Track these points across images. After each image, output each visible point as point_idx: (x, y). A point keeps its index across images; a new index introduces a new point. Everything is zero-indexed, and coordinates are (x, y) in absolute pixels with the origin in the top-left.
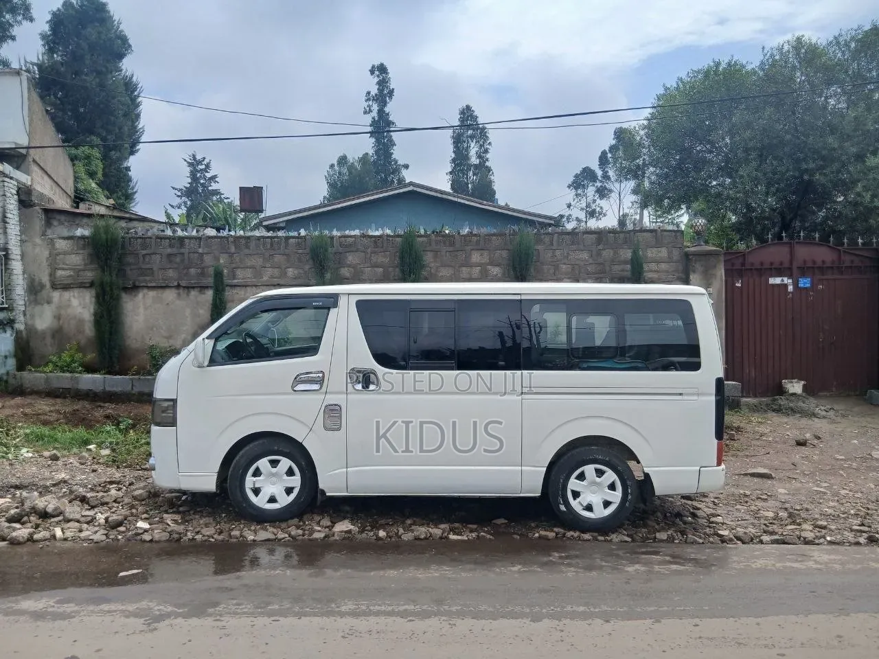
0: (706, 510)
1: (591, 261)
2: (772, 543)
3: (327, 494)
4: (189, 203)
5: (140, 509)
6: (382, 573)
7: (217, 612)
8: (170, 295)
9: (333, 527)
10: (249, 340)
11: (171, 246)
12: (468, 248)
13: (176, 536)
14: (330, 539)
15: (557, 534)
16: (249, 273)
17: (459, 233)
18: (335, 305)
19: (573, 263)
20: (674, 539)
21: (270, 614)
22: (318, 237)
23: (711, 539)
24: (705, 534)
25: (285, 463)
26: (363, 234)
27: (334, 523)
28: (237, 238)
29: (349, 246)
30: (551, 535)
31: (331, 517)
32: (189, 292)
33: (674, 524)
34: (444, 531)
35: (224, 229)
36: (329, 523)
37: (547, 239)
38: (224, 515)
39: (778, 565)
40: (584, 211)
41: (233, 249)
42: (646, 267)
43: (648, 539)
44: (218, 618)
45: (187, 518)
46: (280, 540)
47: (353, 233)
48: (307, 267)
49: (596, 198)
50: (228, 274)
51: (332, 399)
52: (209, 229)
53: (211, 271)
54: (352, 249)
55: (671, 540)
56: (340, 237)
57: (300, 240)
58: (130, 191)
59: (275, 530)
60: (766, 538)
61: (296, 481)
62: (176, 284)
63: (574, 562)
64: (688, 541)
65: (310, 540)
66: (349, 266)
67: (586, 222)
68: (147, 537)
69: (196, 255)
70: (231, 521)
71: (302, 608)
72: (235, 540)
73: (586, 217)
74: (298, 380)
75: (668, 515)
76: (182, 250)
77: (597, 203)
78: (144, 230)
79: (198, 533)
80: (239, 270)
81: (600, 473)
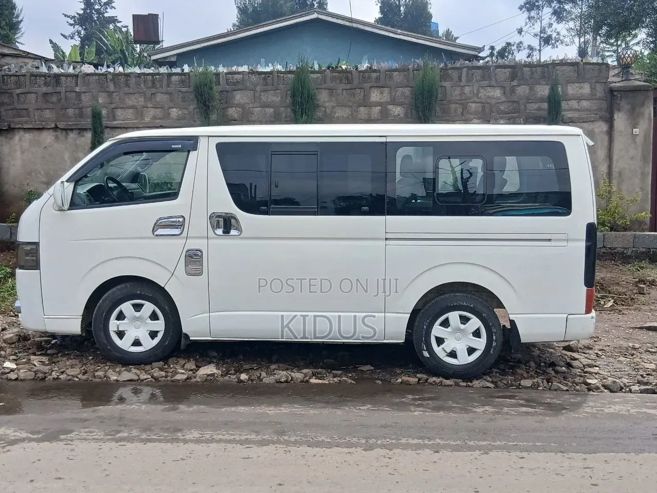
0: (582, 360)
1: (503, 99)
2: (641, 393)
3: (191, 338)
4: (83, 32)
5: (8, 351)
6: (233, 409)
7: (69, 438)
8: (47, 137)
9: (197, 371)
10: (111, 185)
11: (46, 84)
12: (367, 85)
13: (40, 375)
14: (192, 380)
15: (419, 380)
16: (130, 113)
17: (357, 69)
18: (195, 148)
19: (483, 101)
20: (539, 386)
21: (117, 441)
22: (202, 73)
23: (578, 387)
24: (574, 382)
25: (149, 307)
26: (252, 70)
27: (198, 367)
28: (116, 75)
29: (236, 83)
30: (413, 380)
31: (196, 360)
32: (67, 134)
33: (545, 373)
34: (306, 375)
35: (102, 66)
36: (194, 367)
37: (455, 74)
38: (91, 358)
39: (632, 411)
40: (538, 38)
41: (112, 87)
42: (564, 105)
43: (512, 385)
44: (69, 442)
45: (54, 360)
46: (142, 380)
47: (241, 69)
48: (192, 107)
49: (552, 22)
50: (108, 114)
51: (193, 244)
52: (87, 65)
53: (89, 111)
54: (240, 87)
55: (535, 387)
56: (227, 74)
57: (183, 77)
58: (15, 20)
59: (138, 372)
60: (636, 388)
61: (160, 325)
62: (53, 125)
63: (425, 403)
64: (552, 388)
65: (172, 381)
66: (237, 106)
67: (540, 51)
68: (13, 376)
69: (74, 94)
70: (97, 363)
71: (149, 436)
72: (98, 380)
73: (540, 45)
74: (158, 225)
75: (542, 364)
76: (58, 89)
77: (554, 27)
78: (18, 67)
79: (62, 373)
80: (120, 110)
81: (464, 320)
